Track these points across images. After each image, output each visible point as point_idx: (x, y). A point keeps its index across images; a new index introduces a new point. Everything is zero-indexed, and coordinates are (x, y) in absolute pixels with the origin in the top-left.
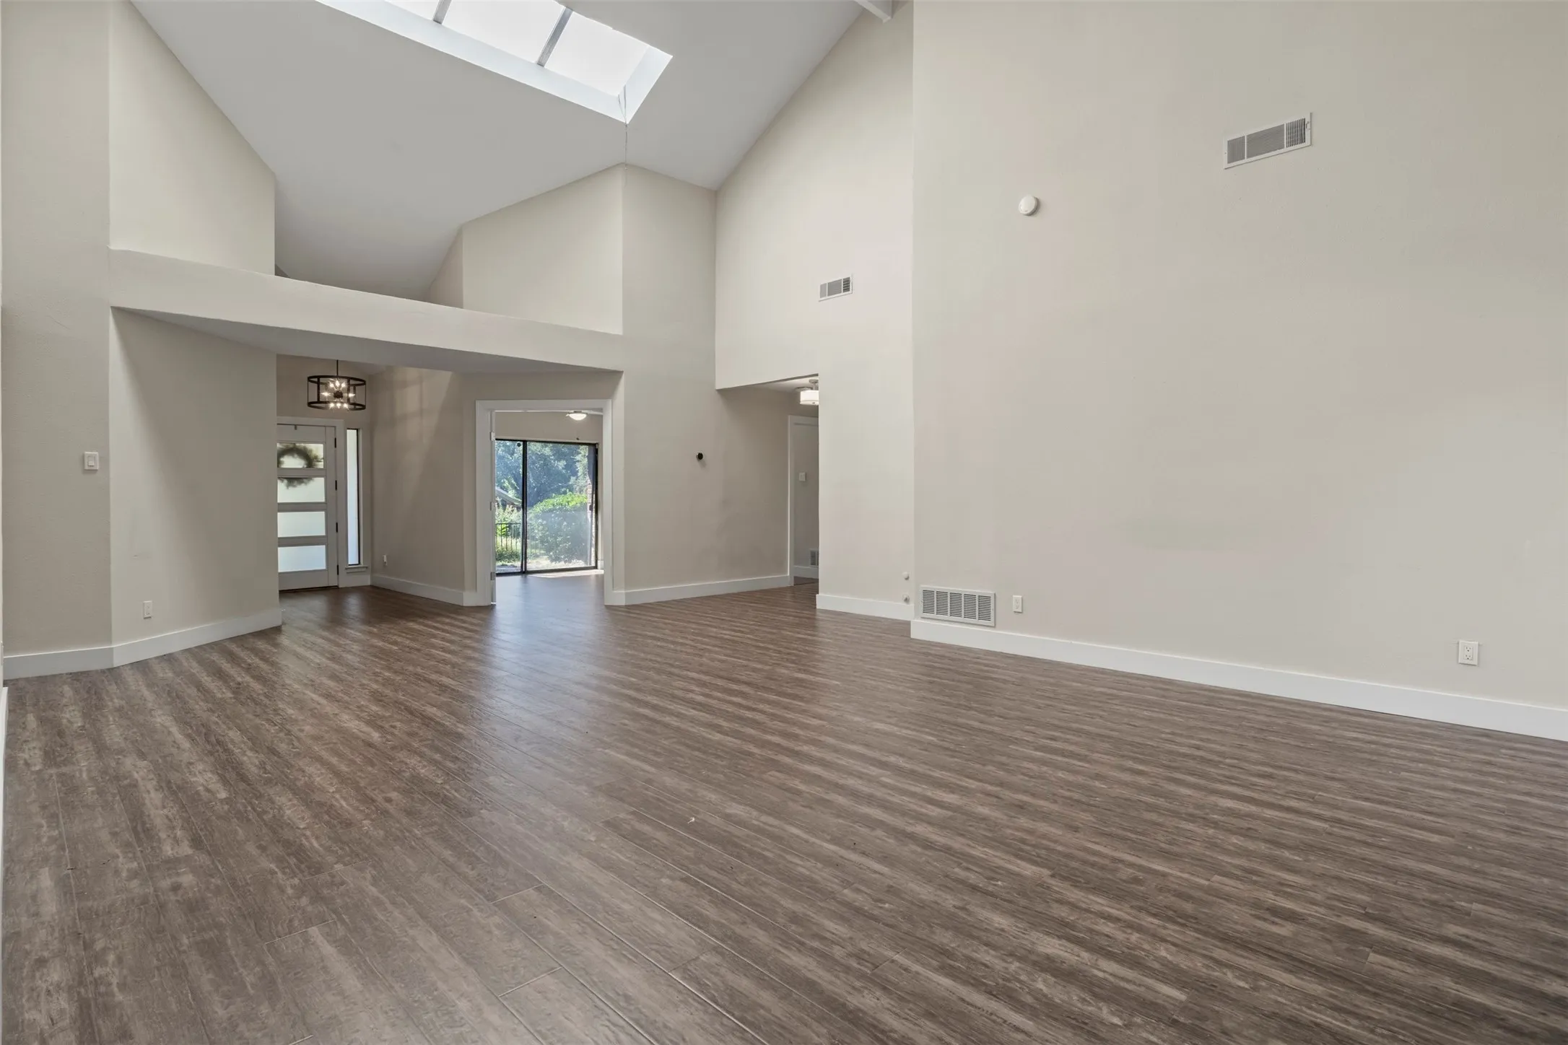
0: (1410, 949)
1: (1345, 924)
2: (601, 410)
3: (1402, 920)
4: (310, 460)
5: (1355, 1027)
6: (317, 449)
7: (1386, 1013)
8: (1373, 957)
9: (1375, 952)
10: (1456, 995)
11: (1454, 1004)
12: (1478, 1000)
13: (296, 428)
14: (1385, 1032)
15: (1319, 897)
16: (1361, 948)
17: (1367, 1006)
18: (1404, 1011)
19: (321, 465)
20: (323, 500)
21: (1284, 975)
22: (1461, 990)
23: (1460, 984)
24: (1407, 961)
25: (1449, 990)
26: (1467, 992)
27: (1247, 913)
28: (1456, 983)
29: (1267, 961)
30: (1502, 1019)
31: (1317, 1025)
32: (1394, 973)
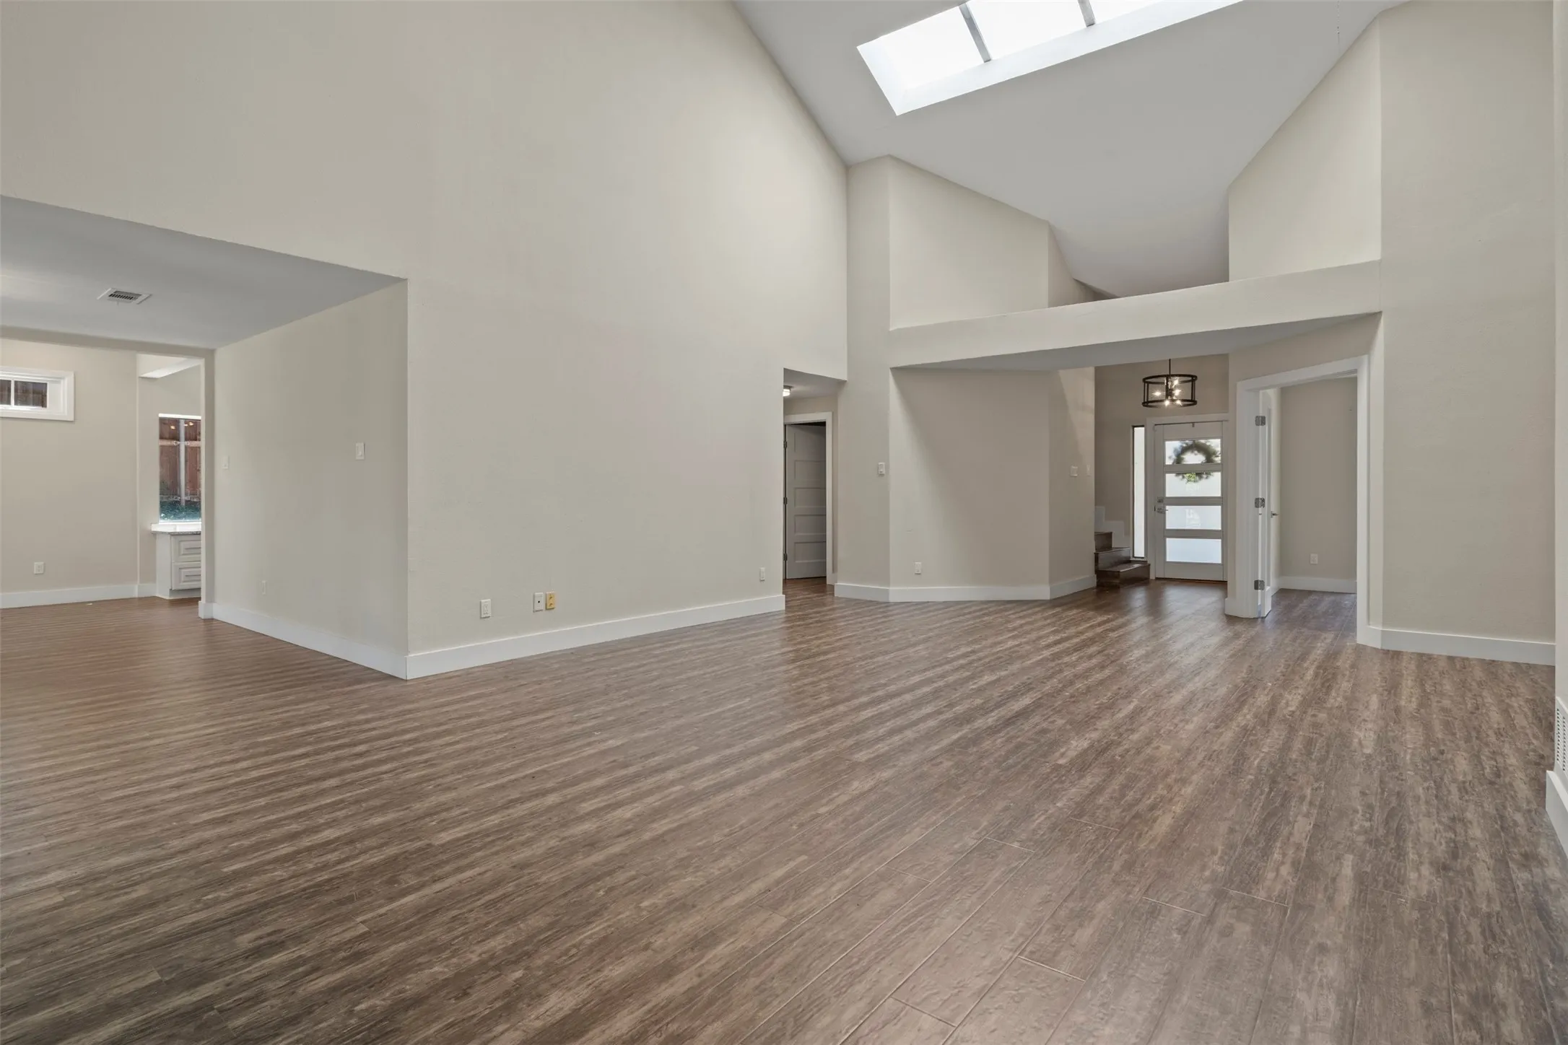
0: (135, 1008)
1: (213, 983)
2: (1355, 371)
3: (174, 1031)
4: (1208, 453)
5: (112, 930)
6: (1215, 444)
7: (102, 952)
8: (154, 977)
9: (159, 982)
10: (61, 1003)
11: (57, 995)
12: (40, 1014)
13: (1193, 426)
14: (90, 942)
15: (271, 986)
16: (173, 975)
17: (120, 945)
18: (90, 962)
19: (1218, 460)
20: (1219, 494)
21: (194, 920)
22: (61, 1011)
23: (66, 1015)
24: (127, 996)
25: (70, 1002)
26: (54, 1013)
27: (288, 928)
28: (69, 1013)
29: (218, 916)
30: (9, 1014)
31: (136, 915)
32: (125, 979)
